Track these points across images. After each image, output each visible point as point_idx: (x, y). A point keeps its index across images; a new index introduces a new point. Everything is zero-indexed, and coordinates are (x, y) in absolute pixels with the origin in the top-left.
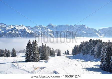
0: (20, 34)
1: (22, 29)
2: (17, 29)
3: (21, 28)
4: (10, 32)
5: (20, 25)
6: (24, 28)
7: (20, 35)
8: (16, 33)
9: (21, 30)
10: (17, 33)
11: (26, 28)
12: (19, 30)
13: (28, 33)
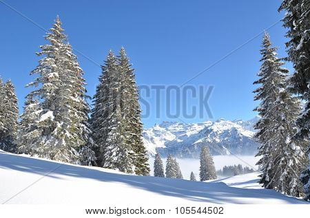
0: (225, 144)
1: (228, 130)
2: (215, 131)
3: (225, 128)
4: (200, 141)
5: (218, 121)
6: (232, 126)
7: (227, 146)
8: (214, 141)
9: (226, 133)
10: (218, 140)
11: (236, 126)
12: (221, 132)
13: (245, 138)
